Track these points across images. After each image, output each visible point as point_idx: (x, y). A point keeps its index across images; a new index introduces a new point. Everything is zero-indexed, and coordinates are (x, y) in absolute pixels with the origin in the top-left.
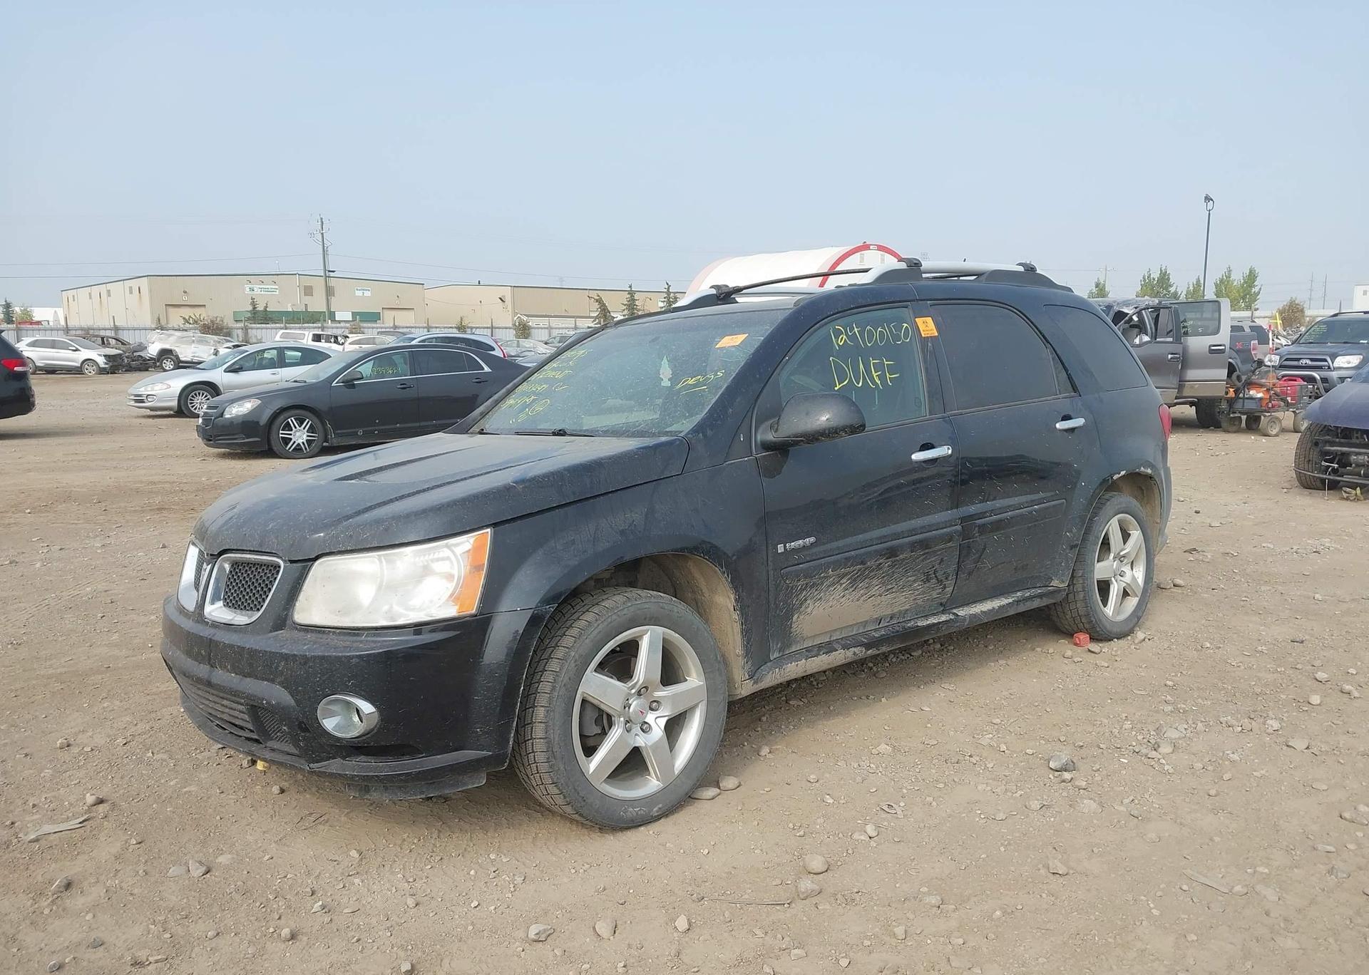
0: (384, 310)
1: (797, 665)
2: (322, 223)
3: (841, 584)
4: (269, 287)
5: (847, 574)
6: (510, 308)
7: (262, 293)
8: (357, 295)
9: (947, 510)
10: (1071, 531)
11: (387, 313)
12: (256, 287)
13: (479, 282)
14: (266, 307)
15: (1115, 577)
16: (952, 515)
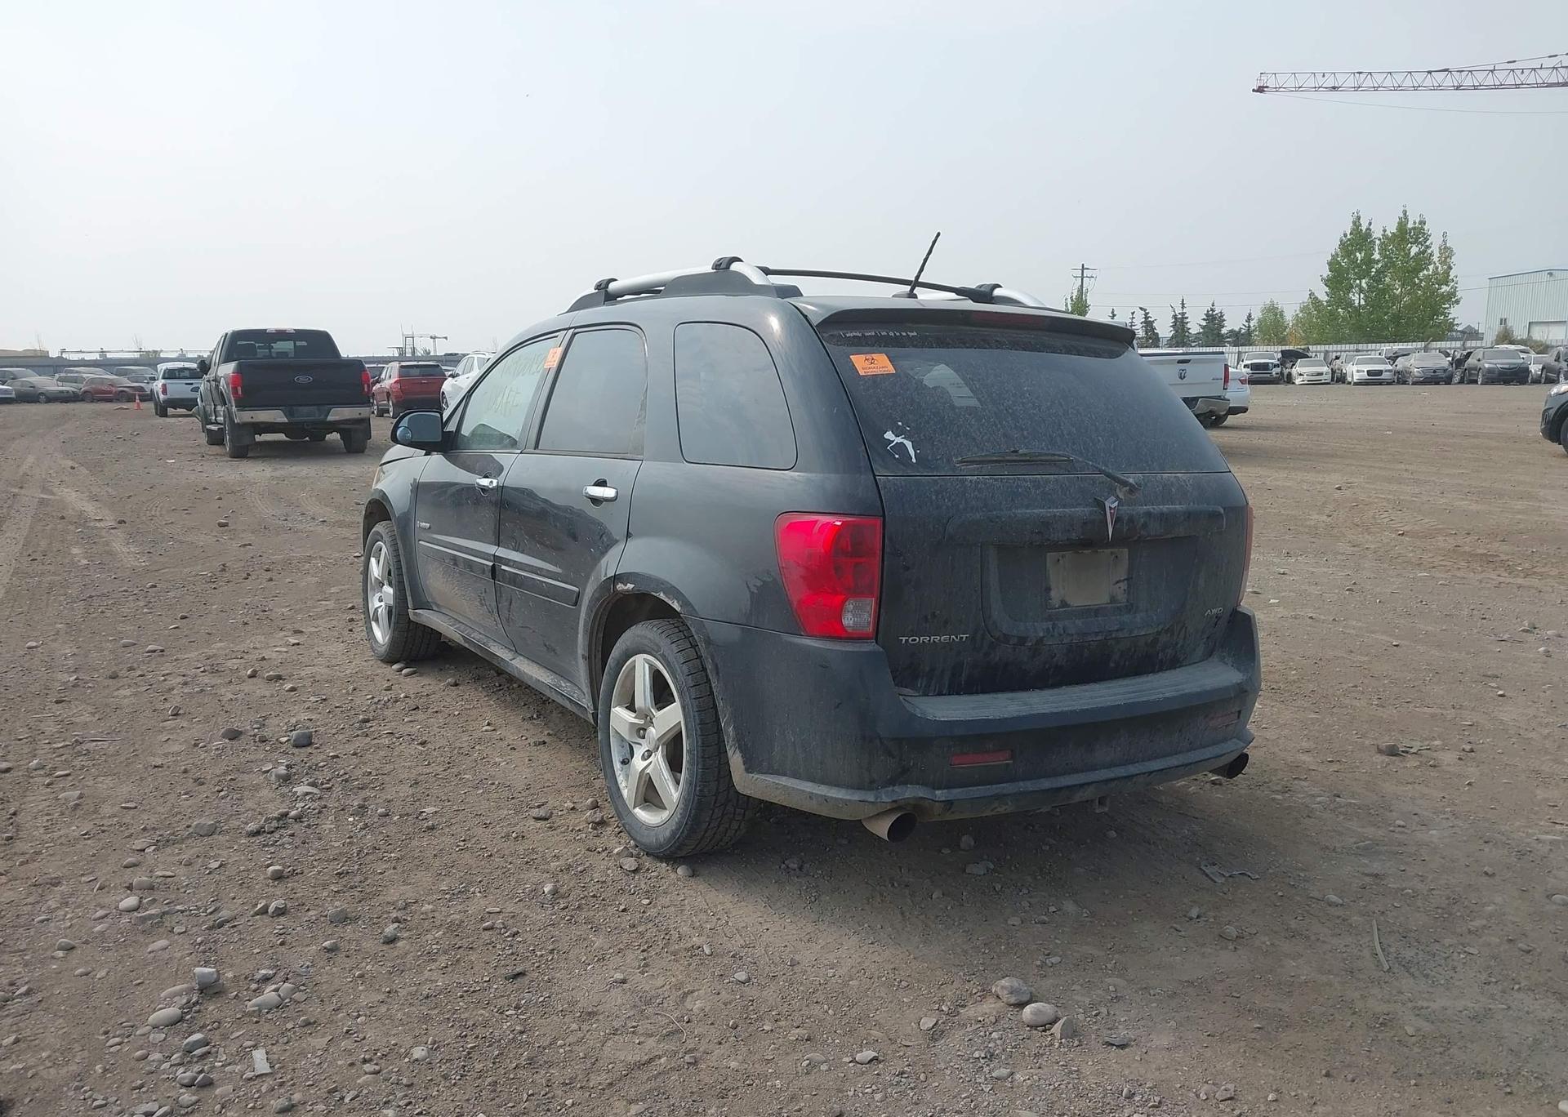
3: (440, 572)
9: (492, 544)
15: (637, 745)
16: (492, 549)
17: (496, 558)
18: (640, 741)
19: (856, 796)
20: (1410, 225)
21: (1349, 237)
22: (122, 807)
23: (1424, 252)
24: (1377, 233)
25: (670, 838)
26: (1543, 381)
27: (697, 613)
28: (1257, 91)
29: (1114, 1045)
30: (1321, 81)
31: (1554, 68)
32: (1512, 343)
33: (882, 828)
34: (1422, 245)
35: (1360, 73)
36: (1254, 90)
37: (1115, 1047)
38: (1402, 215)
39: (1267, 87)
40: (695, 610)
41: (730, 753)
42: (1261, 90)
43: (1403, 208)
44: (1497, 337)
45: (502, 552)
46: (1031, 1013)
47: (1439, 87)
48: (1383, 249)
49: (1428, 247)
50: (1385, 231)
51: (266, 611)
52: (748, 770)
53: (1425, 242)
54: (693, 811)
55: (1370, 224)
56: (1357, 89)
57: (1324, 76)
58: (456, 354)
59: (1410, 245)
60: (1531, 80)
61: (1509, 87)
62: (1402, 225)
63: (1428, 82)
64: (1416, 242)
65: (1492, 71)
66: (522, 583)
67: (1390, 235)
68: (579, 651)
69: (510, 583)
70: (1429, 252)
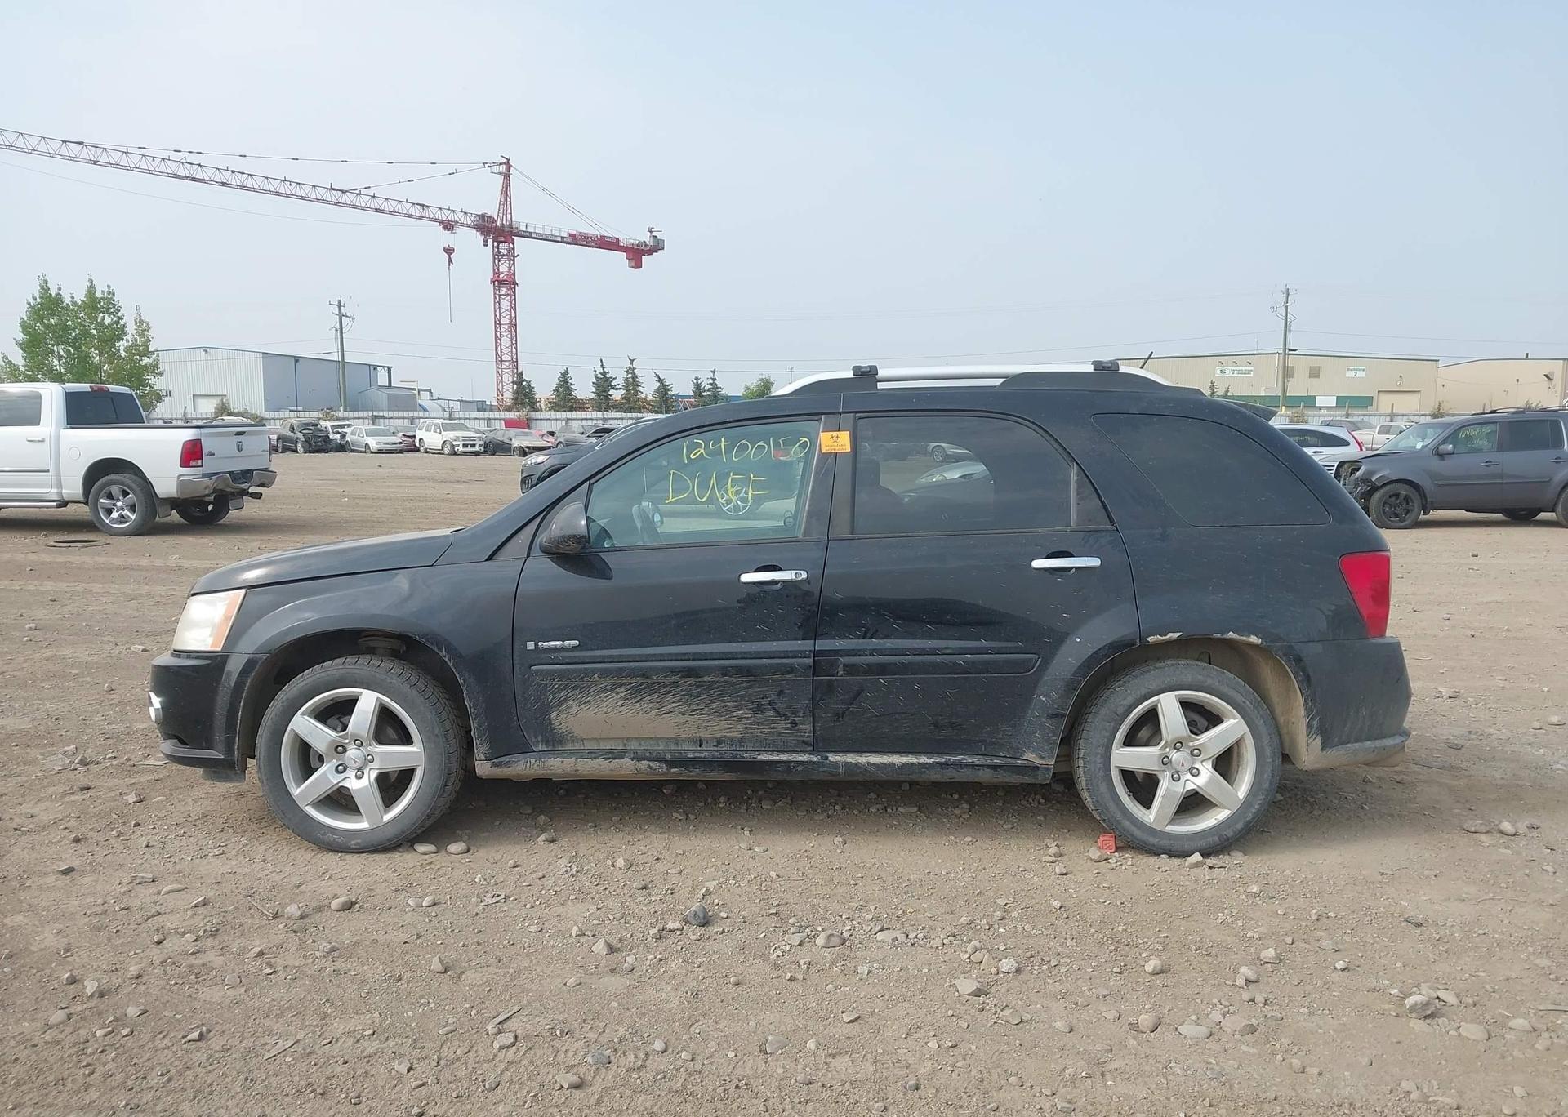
0: (1381, 394)
1: (562, 762)
2: (1288, 295)
3: (617, 693)
4: (1243, 368)
5: (624, 684)
6: (1558, 388)
7: (1235, 375)
8: (1347, 376)
9: (796, 639)
10: (1047, 696)
11: (1383, 397)
12: (1228, 370)
13: (1527, 355)
14: (1227, 391)
15: (1161, 772)
16: (808, 645)
17: (817, 653)
20: (99, 295)
21: (39, 300)
23: (117, 323)
24: (67, 300)
26: (280, 451)
27: (1284, 640)
31: (180, 162)
32: (230, 414)
34: (114, 316)
38: (89, 284)
40: (1282, 638)
43: (88, 277)
44: (216, 408)
45: (824, 644)
48: (75, 316)
49: (120, 318)
50: (74, 298)
53: (117, 313)
55: (60, 289)
59: (101, 314)
60: (162, 169)
62: (90, 293)
63: (64, 151)
64: (107, 312)
65: (126, 153)
66: (905, 668)
67: (80, 303)
68: (1035, 712)
69: (865, 673)
70: (122, 322)
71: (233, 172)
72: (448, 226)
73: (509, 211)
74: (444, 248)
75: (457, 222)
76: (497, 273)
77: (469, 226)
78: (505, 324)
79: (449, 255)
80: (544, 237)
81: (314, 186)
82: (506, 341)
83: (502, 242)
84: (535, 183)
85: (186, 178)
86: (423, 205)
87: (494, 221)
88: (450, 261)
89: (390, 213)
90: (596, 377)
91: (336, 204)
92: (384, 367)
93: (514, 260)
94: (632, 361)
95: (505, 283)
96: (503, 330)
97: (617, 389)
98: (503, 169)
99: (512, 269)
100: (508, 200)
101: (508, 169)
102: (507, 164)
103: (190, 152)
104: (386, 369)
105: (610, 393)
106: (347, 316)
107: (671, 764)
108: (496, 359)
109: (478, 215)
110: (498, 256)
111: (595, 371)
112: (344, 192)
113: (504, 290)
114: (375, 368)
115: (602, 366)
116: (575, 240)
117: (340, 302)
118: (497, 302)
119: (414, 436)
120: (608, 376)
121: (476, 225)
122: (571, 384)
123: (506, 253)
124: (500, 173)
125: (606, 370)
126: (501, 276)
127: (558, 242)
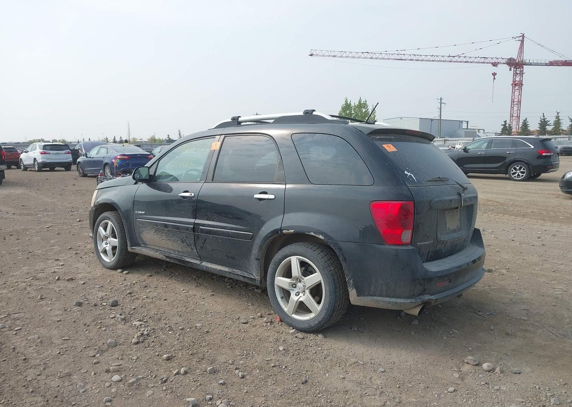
1: (145, 251)
3: (153, 231)
5: (154, 228)
9: (191, 218)
10: (255, 250)
15: (292, 291)
16: (192, 220)
17: (195, 224)
18: (293, 289)
19: (409, 301)
20: (362, 102)
21: (344, 106)
22: (63, 340)
24: (353, 105)
25: (318, 324)
27: (334, 239)
28: (310, 55)
29: (517, 373)
30: (330, 53)
31: (398, 54)
33: (416, 312)
34: (366, 109)
35: (342, 52)
36: (309, 55)
37: (517, 374)
38: (360, 99)
39: (313, 54)
40: (332, 238)
41: (350, 290)
42: (311, 55)
43: (360, 97)
45: (198, 221)
46: (487, 367)
47: (365, 58)
48: (355, 110)
49: (368, 109)
50: (355, 104)
51: (31, 252)
52: (358, 295)
54: (331, 313)
55: (351, 101)
56: (341, 57)
57: (331, 52)
58: (6, 143)
59: (362, 109)
60: (392, 57)
61: (386, 59)
62: (360, 102)
63: (362, 56)
64: (364, 108)
65: (381, 54)
66: (215, 233)
67: (356, 105)
68: (253, 257)
69: (206, 233)
70: (368, 111)
71: (415, 55)
72: (495, 64)
73: (522, 55)
74: (492, 73)
75: (499, 63)
76: (514, 81)
77: (504, 63)
78: (516, 101)
79: (494, 76)
80: (537, 64)
81: (443, 56)
82: (515, 108)
83: (518, 68)
84: (535, 42)
85: (399, 59)
86: (485, 58)
87: (515, 60)
88: (494, 78)
89: (471, 62)
90: (541, 121)
91: (450, 62)
92: (465, 121)
93: (522, 75)
94: (558, 113)
95: (517, 85)
96: (515, 104)
97: (549, 126)
98: (521, 39)
99: (521, 79)
100: (522, 51)
101: (523, 38)
102: (523, 36)
103: (401, 50)
104: (466, 122)
105: (546, 127)
106: (443, 103)
107: (167, 257)
108: (511, 115)
109: (508, 59)
110: (515, 74)
111: (541, 118)
112: (454, 57)
113: (517, 88)
114: (462, 122)
115: (544, 116)
116: (551, 64)
117: (441, 98)
118: (513, 93)
119: (455, 147)
120: (546, 120)
121: (507, 63)
122: (528, 125)
123: (519, 72)
124: (519, 40)
125: (545, 118)
126: (516, 82)
127: (544, 65)
